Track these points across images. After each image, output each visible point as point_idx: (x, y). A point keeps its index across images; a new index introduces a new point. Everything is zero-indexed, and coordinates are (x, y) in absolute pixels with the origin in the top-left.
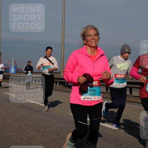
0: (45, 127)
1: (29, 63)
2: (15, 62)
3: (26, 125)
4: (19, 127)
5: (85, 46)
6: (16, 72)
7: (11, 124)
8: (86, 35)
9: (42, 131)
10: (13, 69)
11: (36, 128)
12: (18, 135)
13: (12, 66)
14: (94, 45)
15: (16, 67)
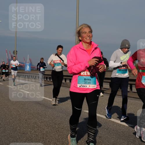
0: (59, 123)
1: (42, 60)
2: (30, 60)
3: (40, 121)
4: (34, 124)
5: (81, 42)
6: (31, 70)
7: (26, 120)
8: (82, 32)
9: (57, 127)
10: (28, 67)
11: (51, 124)
12: (33, 131)
13: (27, 64)
14: (88, 41)
15: (31, 65)
